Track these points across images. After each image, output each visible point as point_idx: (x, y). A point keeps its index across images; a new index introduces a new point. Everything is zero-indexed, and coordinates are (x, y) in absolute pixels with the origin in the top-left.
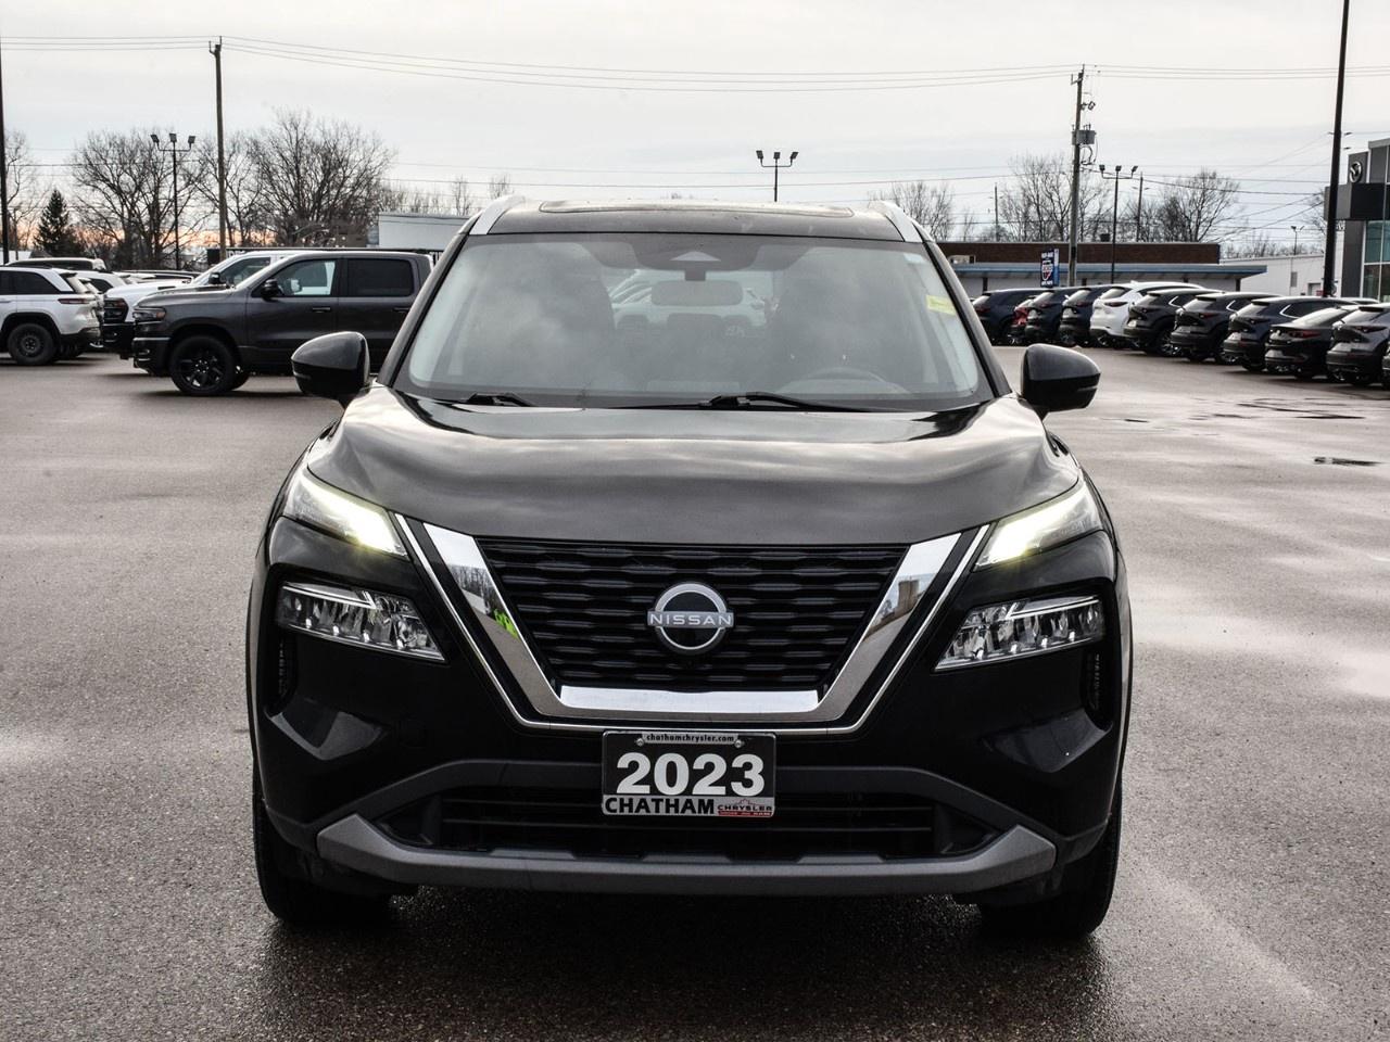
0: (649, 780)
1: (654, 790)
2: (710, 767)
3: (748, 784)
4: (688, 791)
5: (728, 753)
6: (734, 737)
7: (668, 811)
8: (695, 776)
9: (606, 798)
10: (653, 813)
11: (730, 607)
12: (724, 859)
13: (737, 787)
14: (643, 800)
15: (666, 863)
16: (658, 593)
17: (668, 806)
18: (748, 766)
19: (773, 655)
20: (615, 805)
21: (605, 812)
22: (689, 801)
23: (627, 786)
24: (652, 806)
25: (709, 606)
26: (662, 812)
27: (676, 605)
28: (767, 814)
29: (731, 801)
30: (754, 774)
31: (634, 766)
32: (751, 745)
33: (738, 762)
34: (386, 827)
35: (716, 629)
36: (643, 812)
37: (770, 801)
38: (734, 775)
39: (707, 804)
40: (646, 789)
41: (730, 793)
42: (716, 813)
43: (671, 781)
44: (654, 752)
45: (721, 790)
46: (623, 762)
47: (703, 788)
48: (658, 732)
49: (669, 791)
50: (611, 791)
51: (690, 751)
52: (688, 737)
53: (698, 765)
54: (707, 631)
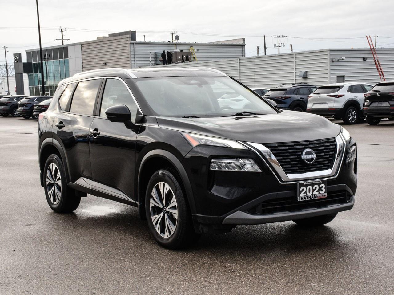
0: (306, 192)
1: (307, 195)
2: (316, 188)
3: (322, 191)
4: (312, 194)
5: (318, 185)
6: (320, 181)
7: (309, 199)
8: (314, 190)
10: (307, 200)
11: (315, 153)
13: (320, 191)
14: (305, 197)
17: (309, 197)
18: (322, 187)
20: (300, 199)
21: (299, 201)
22: (313, 196)
23: (302, 194)
24: (306, 198)
25: (311, 153)
26: (308, 199)
27: (306, 154)
28: (326, 197)
29: (320, 195)
30: (323, 189)
31: (303, 189)
32: (323, 182)
33: (320, 186)
34: (248, 212)
35: (314, 158)
36: (305, 200)
37: (326, 194)
38: (320, 189)
39: (315, 196)
40: (305, 194)
41: (319, 193)
42: (317, 198)
43: (309, 192)
44: (306, 186)
45: (318, 193)
46: (301, 189)
47: (315, 193)
48: (307, 182)
49: (309, 194)
50: (299, 196)
51: (312, 185)
52: (312, 182)
53: (314, 188)
54: (312, 159)
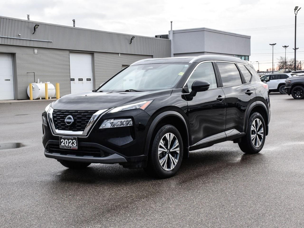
0: (64, 143)
1: (65, 145)
2: (70, 142)
3: (74, 144)
4: (68, 145)
5: (72, 140)
6: (72, 137)
8: (69, 143)
9: (60, 146)
10: (65, 148)
11: (74, 119)
12: (75, 156)
13: (73, 145)
14: (64, 146)
15: (72, 156)
16: (66, 117)
17: (66, 147)
19: (78, 126)
20: (61, 147)
22: (68, 147)
23: (62, 144)
24: (65, 147)
25: (71, 119)
26: (66, 148)
27: (68, 119)
28: (77, 149)
29: (73, 147)
30: (75, 143)
31: (63, 141)
32: (75, 139)
33: (73, 141)
36: (64, 148)
37: (77, 147)
38: (73, 143)
39: (70, 147)
40: (64, 145)
41: (73, 146)
42: (71, 149)
43: (67, 144)
44: (64, 139)
45: (72, 145)
46: (61, 141)
47: (70, 145)
48: (65, 136)
49: (67, 145)
50: (61, 145)
51: (68, 139)
52: (68, 137)
53: (69, 141)
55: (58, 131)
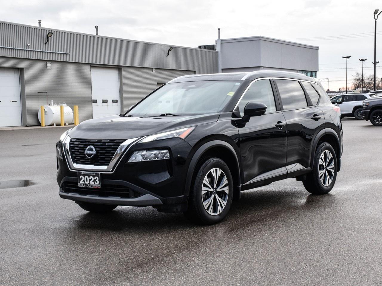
0: (84, 181)
1: (85, 183)
2: (92, 179)
3: (97, 182)
4: (89, 183)
5: (94, 176)
6: (94, 173)
8: (90, 180)
9: (79, 183)
10: (85, 187)
11: (96, 150)
12: (97, 196)
13: (95, 182)
14: (83, 184)
15: (94, 197)
16: (86, 147)
17: (87, 185)
18: (96, 179)
20: (80, 185)
22: (89, 185)
23: (81, 182)
24: (85, 185)
25: (92, 150)
26: (86, 187)
27: (88, 150)
28: (100, 188)
29: (95, 185)
31: (82, 178)
32: (97, 175)
33: (95, 178)
35: (93, 154)
36: (83, 186)
37: (100, 185)
39: (92, 186)
41: (95, 184)
42: (93, 187)
43: (87, 181)
44: (84, 175)
45: (93, 183)
46: (80, 178)
47: (91, 183)
48: (84, 172)
49: (87, 183)
51: (89, 176)
52: (88, 173)
53: (90, 178)
54: (91, 154)
55: (76, 166)
